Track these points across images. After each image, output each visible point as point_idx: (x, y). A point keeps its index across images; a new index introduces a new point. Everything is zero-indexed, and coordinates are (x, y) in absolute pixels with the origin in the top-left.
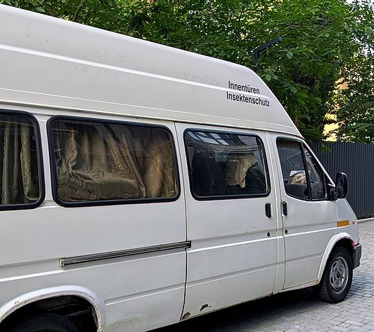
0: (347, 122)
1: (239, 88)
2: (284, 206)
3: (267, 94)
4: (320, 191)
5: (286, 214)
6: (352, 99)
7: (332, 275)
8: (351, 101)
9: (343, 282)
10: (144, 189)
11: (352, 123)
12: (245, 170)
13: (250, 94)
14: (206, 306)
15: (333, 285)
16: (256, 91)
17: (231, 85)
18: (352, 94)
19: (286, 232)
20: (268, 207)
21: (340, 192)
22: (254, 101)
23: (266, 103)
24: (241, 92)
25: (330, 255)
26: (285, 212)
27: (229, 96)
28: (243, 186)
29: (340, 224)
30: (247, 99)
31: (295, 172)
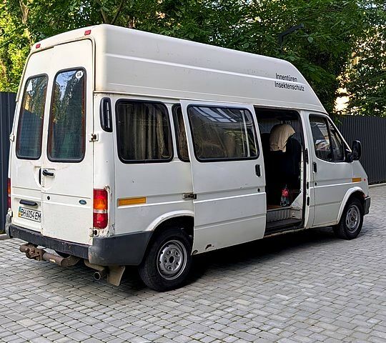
0: (357, 95)
1: (283, 78)
2: (315, 165)
3: (302, 81)
4: (340, 155)
5: (316, 171)
6: (362, 73)
7: (348, 218)
8: (362, 75)
9: (355, 224)
10: (225, 152)
11: (363, 96)
12: (286, 139)
13: (290, 82)
14: (210, 245)
15: (348, 226)
16: (294, 79)
17: (278, 76)
18: (363, 68)
19: (316, 184)
20: (257, 168)
21: (355, 156)
22: (293, 87)
23: (301, 88)
24: (284, 81)
25: (347, 203)
26: (315, 170)
27: (276, 84)
28: (284, 151)
29: (354, 180)
30: (288, 86)
31: (320, 141)
